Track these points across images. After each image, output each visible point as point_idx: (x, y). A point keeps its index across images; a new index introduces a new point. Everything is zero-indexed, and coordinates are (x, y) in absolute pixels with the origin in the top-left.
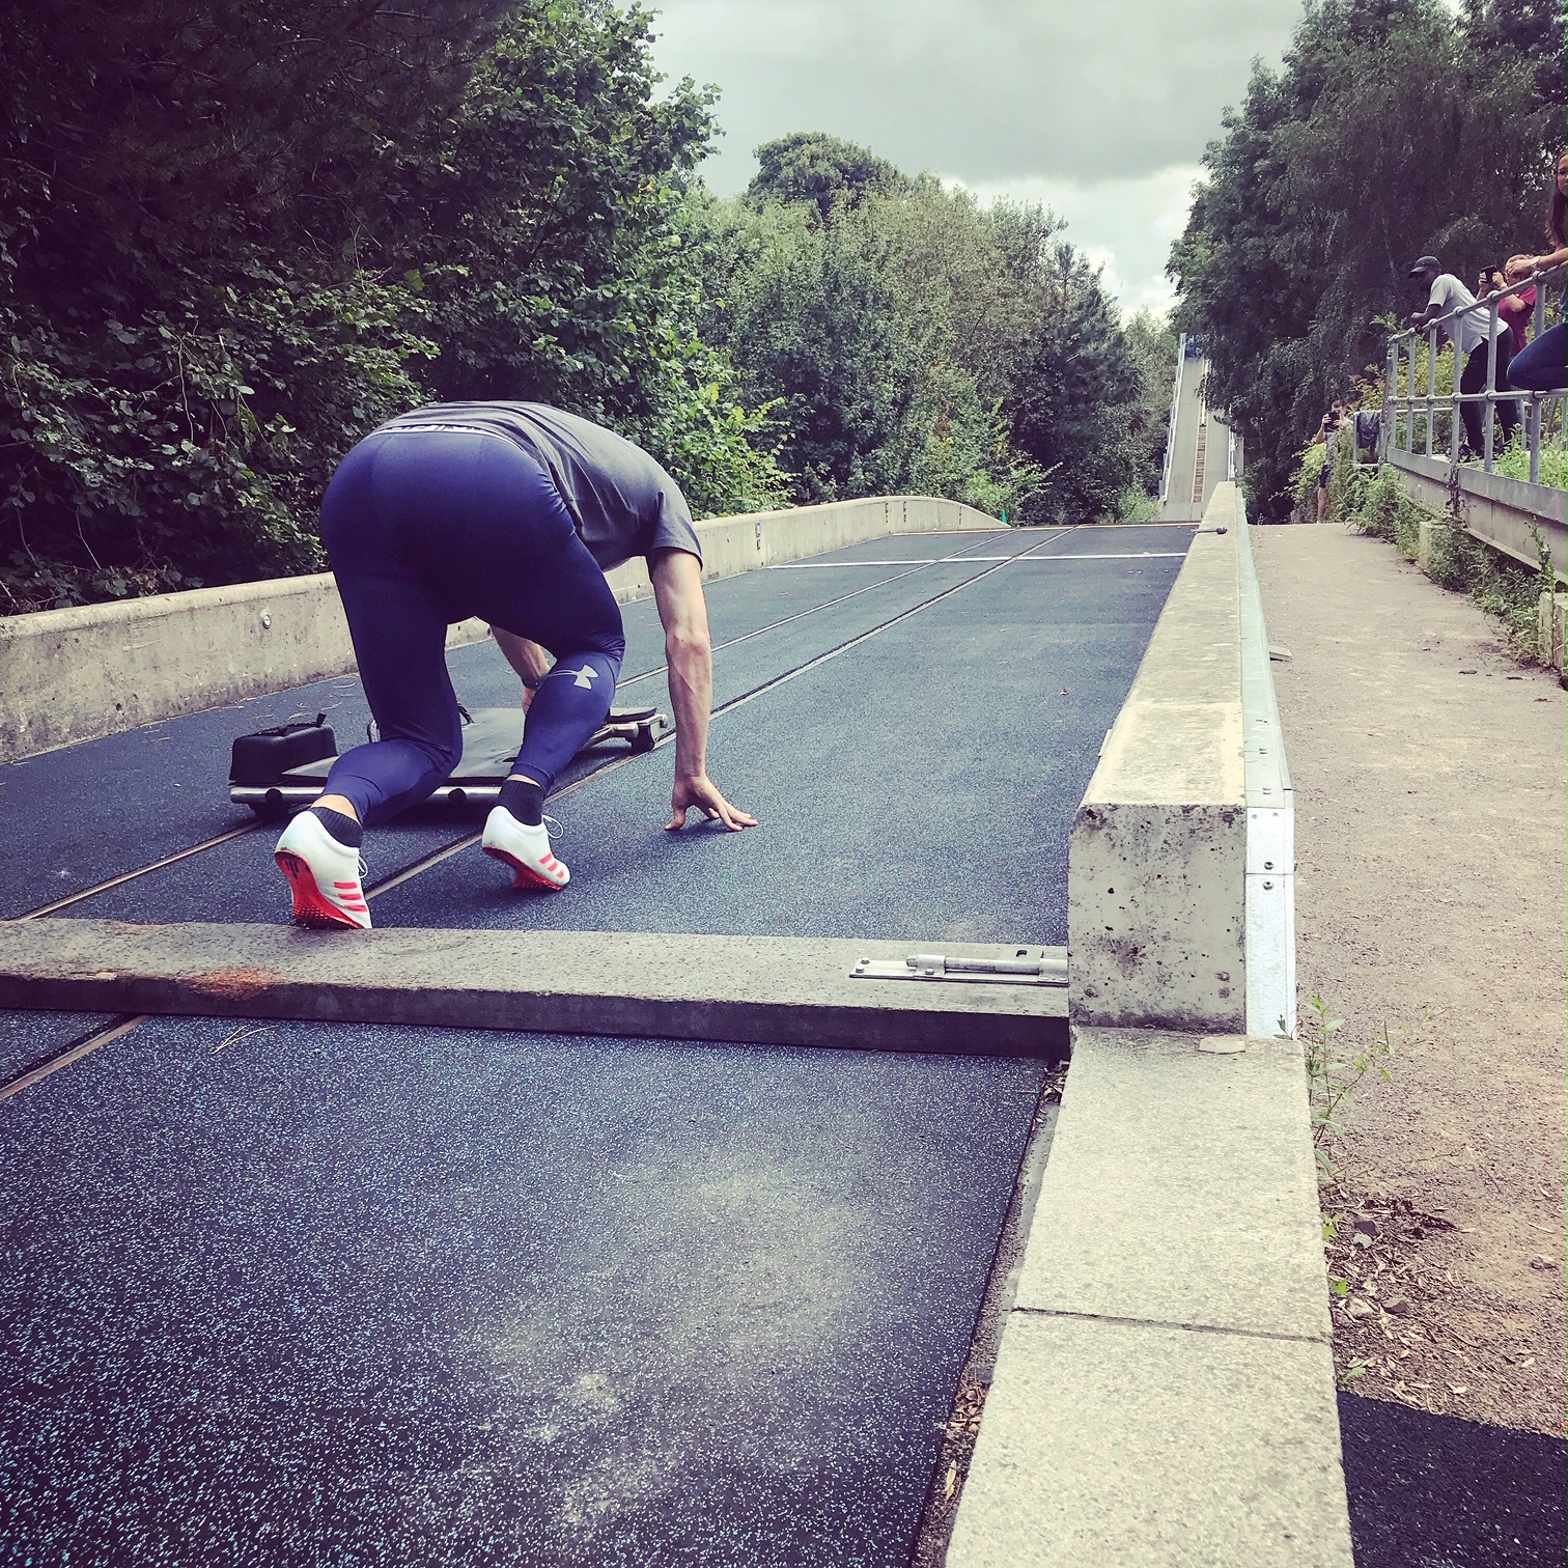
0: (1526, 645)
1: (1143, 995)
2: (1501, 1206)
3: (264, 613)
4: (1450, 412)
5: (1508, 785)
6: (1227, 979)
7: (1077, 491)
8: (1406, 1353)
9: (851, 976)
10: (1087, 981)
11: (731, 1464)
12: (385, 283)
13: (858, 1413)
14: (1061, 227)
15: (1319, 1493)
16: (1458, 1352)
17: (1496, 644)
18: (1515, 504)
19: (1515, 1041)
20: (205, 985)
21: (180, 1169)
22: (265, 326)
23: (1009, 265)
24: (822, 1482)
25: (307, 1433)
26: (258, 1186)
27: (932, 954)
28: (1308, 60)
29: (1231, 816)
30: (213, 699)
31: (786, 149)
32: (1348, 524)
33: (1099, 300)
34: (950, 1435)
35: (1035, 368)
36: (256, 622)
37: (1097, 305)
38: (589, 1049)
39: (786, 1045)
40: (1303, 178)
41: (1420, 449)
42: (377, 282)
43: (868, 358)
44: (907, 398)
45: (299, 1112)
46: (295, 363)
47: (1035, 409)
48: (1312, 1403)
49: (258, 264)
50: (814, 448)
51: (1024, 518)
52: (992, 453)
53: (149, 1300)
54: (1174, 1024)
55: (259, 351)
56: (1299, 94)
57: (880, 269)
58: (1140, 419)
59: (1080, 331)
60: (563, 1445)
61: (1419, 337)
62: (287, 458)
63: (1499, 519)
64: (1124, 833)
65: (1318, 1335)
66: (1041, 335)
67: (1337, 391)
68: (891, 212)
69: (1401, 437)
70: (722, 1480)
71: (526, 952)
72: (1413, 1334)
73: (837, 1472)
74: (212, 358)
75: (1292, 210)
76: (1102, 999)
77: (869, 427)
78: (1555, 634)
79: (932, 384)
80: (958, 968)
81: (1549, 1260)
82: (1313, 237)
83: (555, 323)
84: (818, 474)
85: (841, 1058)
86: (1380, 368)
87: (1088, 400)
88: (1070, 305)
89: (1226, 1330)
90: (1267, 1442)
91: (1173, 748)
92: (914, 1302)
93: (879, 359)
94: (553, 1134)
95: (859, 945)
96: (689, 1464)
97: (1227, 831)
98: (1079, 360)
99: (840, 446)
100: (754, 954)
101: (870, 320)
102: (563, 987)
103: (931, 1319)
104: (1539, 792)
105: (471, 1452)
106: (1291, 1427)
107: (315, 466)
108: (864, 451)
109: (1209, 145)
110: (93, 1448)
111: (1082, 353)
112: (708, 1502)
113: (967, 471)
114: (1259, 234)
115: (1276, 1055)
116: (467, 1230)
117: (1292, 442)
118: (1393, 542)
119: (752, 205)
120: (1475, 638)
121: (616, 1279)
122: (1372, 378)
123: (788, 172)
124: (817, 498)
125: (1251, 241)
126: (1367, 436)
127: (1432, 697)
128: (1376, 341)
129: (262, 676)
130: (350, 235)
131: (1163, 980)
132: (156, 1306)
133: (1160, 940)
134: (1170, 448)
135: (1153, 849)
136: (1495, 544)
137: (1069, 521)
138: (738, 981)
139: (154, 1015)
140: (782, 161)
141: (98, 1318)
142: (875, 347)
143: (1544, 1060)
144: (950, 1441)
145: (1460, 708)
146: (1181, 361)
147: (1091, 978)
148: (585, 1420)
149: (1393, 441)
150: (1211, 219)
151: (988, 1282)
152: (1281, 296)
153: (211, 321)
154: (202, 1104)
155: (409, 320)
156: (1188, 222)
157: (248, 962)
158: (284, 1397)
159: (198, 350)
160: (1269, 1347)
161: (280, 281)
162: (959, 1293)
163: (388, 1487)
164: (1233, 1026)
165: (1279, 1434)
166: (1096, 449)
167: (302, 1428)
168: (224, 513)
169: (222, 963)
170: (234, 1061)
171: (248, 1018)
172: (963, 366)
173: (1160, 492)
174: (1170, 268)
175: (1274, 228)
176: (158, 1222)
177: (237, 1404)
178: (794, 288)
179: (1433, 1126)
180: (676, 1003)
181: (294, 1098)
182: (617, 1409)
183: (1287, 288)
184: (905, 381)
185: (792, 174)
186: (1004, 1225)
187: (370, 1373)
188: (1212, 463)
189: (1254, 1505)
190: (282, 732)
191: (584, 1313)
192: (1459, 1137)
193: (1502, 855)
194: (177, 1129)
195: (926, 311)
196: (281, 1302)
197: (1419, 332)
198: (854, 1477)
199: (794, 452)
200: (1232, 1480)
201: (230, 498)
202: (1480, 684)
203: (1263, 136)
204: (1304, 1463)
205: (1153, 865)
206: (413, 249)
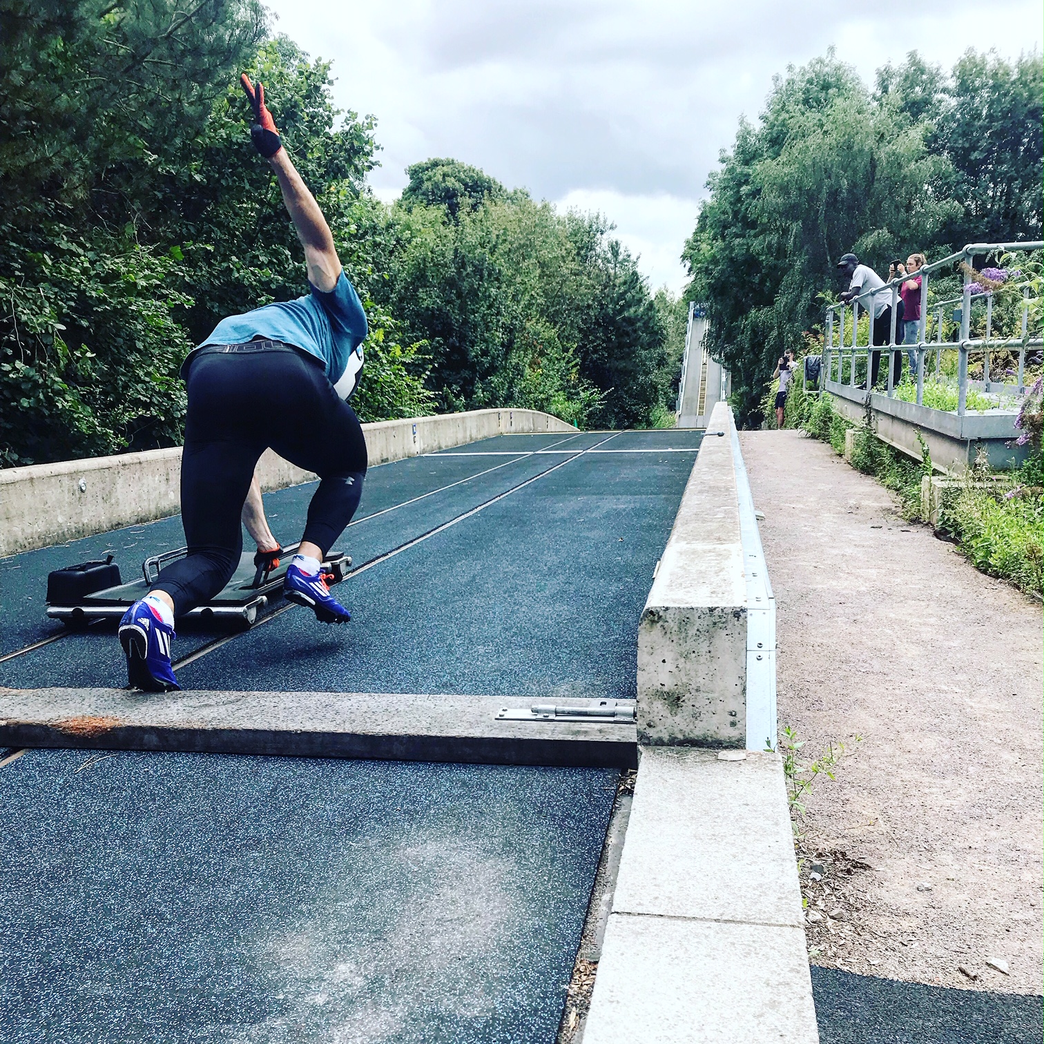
0: (913, 509)
1: (682, 727)
2: (899, 855)
3: (81, 482)
4: (866, 358)
5: (902, 598)
6: (735, 715)
7: (622, 407)
8: (842, 942)
9: (496, 719)
10: (648, 717)
11: (437, 1013)
12: (155, 254)
13: (514, 981)
14: (612, 228)
15: (799, 1011)
16: (874, 941)
17: (894, 509)
18: (907, 418)
19: (907, 756)
20: (68, 728)
21: (62, 846)
22: (72, 282)
23: (578, 254)
24: (494, 1022)
25: (165, 1004)
26: (116, 855)
27: (547, 704)
28: (776, 119)
29: (738, 614)
30: (48, 540)
31: (427, 169)
32: (799, 430)
33: (638, 279)
34: (571, 992)
35: (595, 323)
36: (76, 488)
37: (637, 282)
38: (328, 767)
39: (456, 763)
40: (773, 199)
41: (846, 381)
42: (149, 254)
43: (485, 314)
44: (511, 342)
45: (138, 809)
46: (95, 309)
47: (595, 351)
48: (794, 962)
49: (66, 239)
50: (449, 375)
51: (588, 425)
52: (568, 381)
53: (52, 927)
54: (702, 743)
55: (68, 300)
56: (770, 141)
57: (492, 253)
58: (664, 359)
59: (625, 299)
60: (331, 1006)
61: (848, 307)
62: (90, 375)
63: (897, 428)
64: (672, 625)
65: (796, 924)
66: (600, 302)
67: (792, 342)
68: (499, 213)
69: (834, 373)
70: (432, 1023)
71: (282, 706)
72: (847, 929)
73: (503, 1015)
74: (35, 303)
75: (765, 220)
76: (658, 729)
77: (486, 361)
78: (932, 503)
79: (528, 333)
80: (564, 713)
81: (928, 885)
82: (778, 238)
83: (273, 287)
84: (452, 392)
85: (491, 771)
86: (822, 327)
87: (630, 345)
88: (618, 282)
89: (741, 922)
90: (768, 985)
91: (701, 572)
92: (545, 915)
93: (492, 315)
94: (309, 819)
95: (499, 699)
96: (411, 1014)
97: (736, 623)
98: (624, 319)
99: (466, 374)
100: (433, 706)
101: (486, 289)
102: (309, 727)
103: (556, 925)
104: (921, 603)
105: (272, 1012)
106: (782, 975)
107: (109, 381)
108: (482, 379)
109: (711, 175)
110: (25, 1017)
111: (626, 314)
112: (424, 1036)
113: (551, 392)
114: (744, 237)
115: (766, 762)
116: (257, 879)
117: (762, 375)
118: (829, 442)
119: (404, 207)
120: (881, 505)
121: (356, 907)
122: (816, 333)
123: (427, 185)
124: (452, 409)
125: (738, 241)
126: (813, 372)
127: (854, 543)
128: (818, 309)
129: (81, 525)
130: (129, 219)
131: (696, 716)
132: (57, 930)
133: (693, 692)
134: (683, 379)
135: (690, 635)
136: (893, 444)
137: (617, 427)
138: (424, 723)
139: (33, 748)
140: (425, 177)
141: (18, 938)
142: (489, 307)
143: (924, 767)
144: (571, 996)
145: (872, 550)
146: (691, 320)
147: (651, 716)
148: (343, 991)
149: (829, 375)
150: (711, 226)
151: (590, 902)
152: (757, 278)
153: (33, 277)
154: (72, 804)
155: (172, 280)
156: (696, 227)
157: (96, 713)
158: (148, 983)
159: (24, 298)
160: (767, 931)
161: (81, 251)
162: (572, 909)
163: (221, 1034)
164: (738, 744)
165: (774, 980)
166: (635, 378)
167: (161, 1001)
168: (47, 413)
169: (78, 714)
170: (91, 777)
171: (97, 749)
172: (548, 321)
173: (677, 408)
174: (684, 257)
175: (752, 232)
176: (52, 879)
177: (117, 988)
178: (434, 265)
179: (858, 808)
180: (384, 736)
181: (134, 800)
182: (362, 983)
183: (761, 272)
184: (509, 330)
185: (430, 187)
186: (598, 868)
187: (202, 967)
188: (711, 389)
189: (761, 1019)
190: (83, 568)
191: (337, 927)
192: (873, 814)
193: (898, 643)
194: (58, 821)
195: (523, 283)
196: (139, 926)
197: (847, 304)
198: (514, 1019)
199: (435, 377)
200: (748, 1006)
201: (51, 402)
202: (883, 535)
203: (747, 170)
204: (790, 995)
205: (690, 644)
206: (174, 232)
